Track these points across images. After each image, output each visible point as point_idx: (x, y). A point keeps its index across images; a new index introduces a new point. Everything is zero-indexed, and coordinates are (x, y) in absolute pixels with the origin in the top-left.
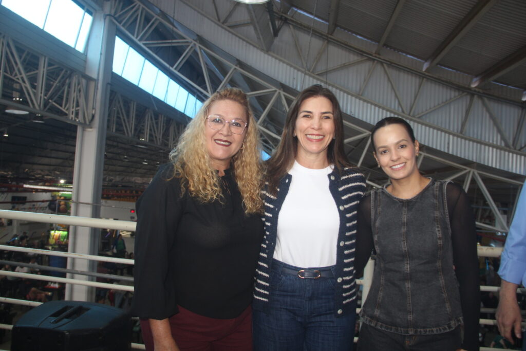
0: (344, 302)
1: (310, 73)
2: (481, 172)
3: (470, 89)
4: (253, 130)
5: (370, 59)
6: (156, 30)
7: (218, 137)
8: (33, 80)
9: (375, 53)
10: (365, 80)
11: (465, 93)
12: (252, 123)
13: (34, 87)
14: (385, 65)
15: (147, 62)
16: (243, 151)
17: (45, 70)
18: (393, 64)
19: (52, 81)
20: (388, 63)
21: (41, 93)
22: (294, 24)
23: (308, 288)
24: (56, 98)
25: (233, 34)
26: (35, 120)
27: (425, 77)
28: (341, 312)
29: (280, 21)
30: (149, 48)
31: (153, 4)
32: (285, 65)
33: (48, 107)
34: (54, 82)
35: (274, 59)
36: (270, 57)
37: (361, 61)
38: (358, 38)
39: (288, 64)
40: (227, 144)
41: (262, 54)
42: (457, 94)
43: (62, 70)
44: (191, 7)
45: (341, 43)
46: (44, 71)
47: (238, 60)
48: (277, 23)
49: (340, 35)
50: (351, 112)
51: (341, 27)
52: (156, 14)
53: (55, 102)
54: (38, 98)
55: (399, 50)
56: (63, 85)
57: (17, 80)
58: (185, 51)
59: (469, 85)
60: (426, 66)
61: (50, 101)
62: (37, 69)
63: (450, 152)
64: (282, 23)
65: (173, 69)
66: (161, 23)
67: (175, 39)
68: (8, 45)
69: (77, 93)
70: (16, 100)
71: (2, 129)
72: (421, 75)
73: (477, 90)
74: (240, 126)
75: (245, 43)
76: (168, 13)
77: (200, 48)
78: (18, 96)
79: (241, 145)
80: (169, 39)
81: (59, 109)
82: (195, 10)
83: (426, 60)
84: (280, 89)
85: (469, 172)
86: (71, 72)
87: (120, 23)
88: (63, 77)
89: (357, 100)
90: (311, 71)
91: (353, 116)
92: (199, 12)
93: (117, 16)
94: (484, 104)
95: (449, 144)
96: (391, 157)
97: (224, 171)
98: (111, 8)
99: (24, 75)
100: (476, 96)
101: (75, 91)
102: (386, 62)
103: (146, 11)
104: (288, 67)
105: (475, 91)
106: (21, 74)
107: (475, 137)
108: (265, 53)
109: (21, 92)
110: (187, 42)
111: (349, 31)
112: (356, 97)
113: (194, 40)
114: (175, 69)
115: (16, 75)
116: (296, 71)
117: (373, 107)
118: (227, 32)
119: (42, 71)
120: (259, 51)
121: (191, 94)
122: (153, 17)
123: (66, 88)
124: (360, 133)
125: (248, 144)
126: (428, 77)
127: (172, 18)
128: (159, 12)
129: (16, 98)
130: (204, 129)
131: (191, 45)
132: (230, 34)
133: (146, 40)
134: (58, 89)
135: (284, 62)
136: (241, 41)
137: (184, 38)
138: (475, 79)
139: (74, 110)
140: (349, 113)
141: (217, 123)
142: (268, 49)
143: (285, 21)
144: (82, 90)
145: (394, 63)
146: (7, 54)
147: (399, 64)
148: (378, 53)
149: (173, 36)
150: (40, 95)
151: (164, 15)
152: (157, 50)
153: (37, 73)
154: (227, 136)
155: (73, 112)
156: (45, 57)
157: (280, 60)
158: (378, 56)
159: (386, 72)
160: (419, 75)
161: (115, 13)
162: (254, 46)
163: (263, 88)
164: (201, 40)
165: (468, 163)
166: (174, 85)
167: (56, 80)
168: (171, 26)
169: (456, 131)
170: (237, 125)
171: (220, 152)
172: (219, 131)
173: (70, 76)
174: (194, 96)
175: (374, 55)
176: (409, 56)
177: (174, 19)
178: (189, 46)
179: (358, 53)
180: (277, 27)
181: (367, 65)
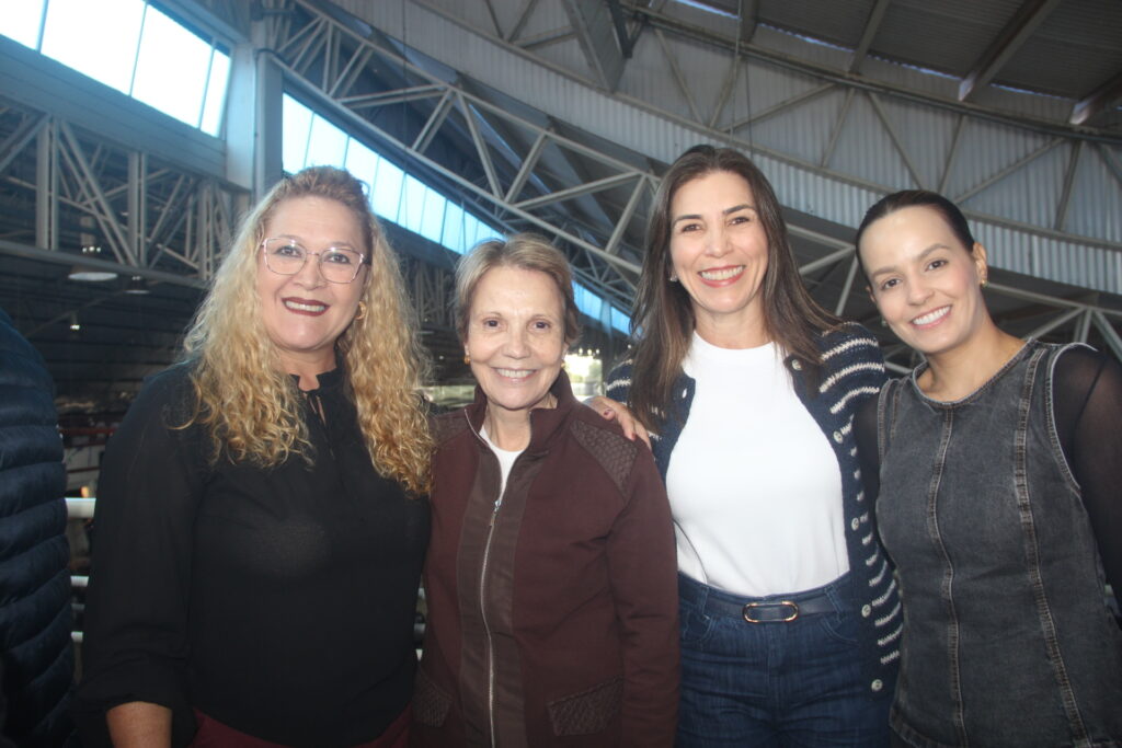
0: (884, 660)
1: (709, 130)
2: (1112, 312)
3: (1070, 129)
4: (384, 272)
5: (838, 87)
6: (367, 72)
7: (290, 292)
8: (120, 205)
9: (851, 72)
10: (831, 136)
11: (1059, 140)
12: (381, 251)
13: (123, 221)
14: (874, 96)
15: (354, 142)
16: (365, 326)
17: (142, 181)
18: (892, 93)
19: (158, 204)
20: (881, 90)
21: (139, 231)
22: (664, 26)
23: (772, 647)
24: (169, 239)
25: (534, 62)
26: (131, 288)
27: (966, 114)
28: (881, 685)
29: (634, 25)
30: (357, 111)
31: (354, 17)
32: (653, 118)
33: (155, 260)
34: (163, 206)
35: (627, 108)
36: (619, 105)
37: (820, 92)
38: (809, 43)
39: (659, 115)
40: (315, 309)
41: (602, 99)
42: (1040, 143)
43: (176, 178)
44: (439, 14)
45: (772, 57)
46: (140, 185)
47: (550, 118)
48: (630, 28)
49: (768, 39)
50: (808, 206)
51: (769, 23)
52: (365, 37)
53: (169, 247)
54: (134, 243)
55: (902, 60)
56: (183, 209)
57: (87, 210)
58: (432, 111)
59: (1067, 121)
60: (964, 89)
61: (159, 246)
62: (126, 181)
63: (1037, 274)
64: (638, 29)
65: (412, 151)
66: (376, 58)
67: (407, 86)
68: (62, 137)
69: (213, 225)
70: (88, 252)
71: (65, 316)
72: (956, 109)
73: (1086, 129)
74: (348, 261)
75: (561, 79)
76: (391, 33)
77: (466, 99)
78: (91, 243)
79: (355, 310)
80: (397, 88)
81: (179, 261)
82: (446, 18)
83: (964, 76)
84: (648, 172)
85: (1084, 313)
86: (198, 179)
87: (289, 64)
88: (180, 194)
89: (820, 178)
90: (712, 124)
91: (813, 214)
92: (454, 22)
93: (281, 50)
94: (1104, 159)
95: (1031, 255)
96: (908, 297)
97: (318, 377)
98: (268, 34)
99: (100, 197)
100: (1084, 144)
101: (208, 219)
102: (874, 89)
103: (343, 33)
104: (661, 121)
105: (1082, 132)
106: (93, 195)
107: (1090, 234)
108: (607, 96)
109: (97, 233)
110: (435, 90)
111: (786, 28)
112: (816, 173)
113: (450, 83)
114: (417, 150)
115: (83, 199)
116: (678, 128)
117: (855, 190)
118: (520, 60)
119: (137, 184)
120: (594, 94)
121: (452, 201)
122: (359, 43)
123: (189, 215)
124: (833, 250)
125: (376, 307)
126: (972, 112)
127: (399, 41)
128: (369, 31)
129: (88, 247)
130: (254, 276)
131: (446, 96)
132: (528, 64)
133: (348, 96)
134: (174, 219)
135: (650, 112)
136: (553, 75)
137: (427, 82)
138: (1078, 107)
139: (210, 260)
140: (803, 208)
141: (287, 258)
142: (613, 86)
143: (646, 22)
144: (223, 215)
145: (893, 90)
146: (61, 156)
147: (904, 89)
148: (855, 70)
149: (405, 79)
150: (136, 235)
151: (381, 37)
152: (373, 114)
153: (125, 191)
154: (314, 288)
155: (208, 265)
156: (140, 153)
157: (642, 109)
158: (855, 77)
159: (876, 111)
160: (951, 110)
161: (278, 45)
162: (583, 84)
163: (606, 171)
164: (466, 82)
165: (1079, 294)
166: (416, 186)
167: (166, 200)
168: (400, 61)
169: (1044, 225)
170: (339, 258)
171: (300, 330)
172: (292, 276)
173: (195, 190)
174: (459, 205)
175: (847, 76)
176: (924, 71)
177: (405, 45)
178: (441, 98)
179: (811, 75)
180: (629, 35)
181: (833, 101)
